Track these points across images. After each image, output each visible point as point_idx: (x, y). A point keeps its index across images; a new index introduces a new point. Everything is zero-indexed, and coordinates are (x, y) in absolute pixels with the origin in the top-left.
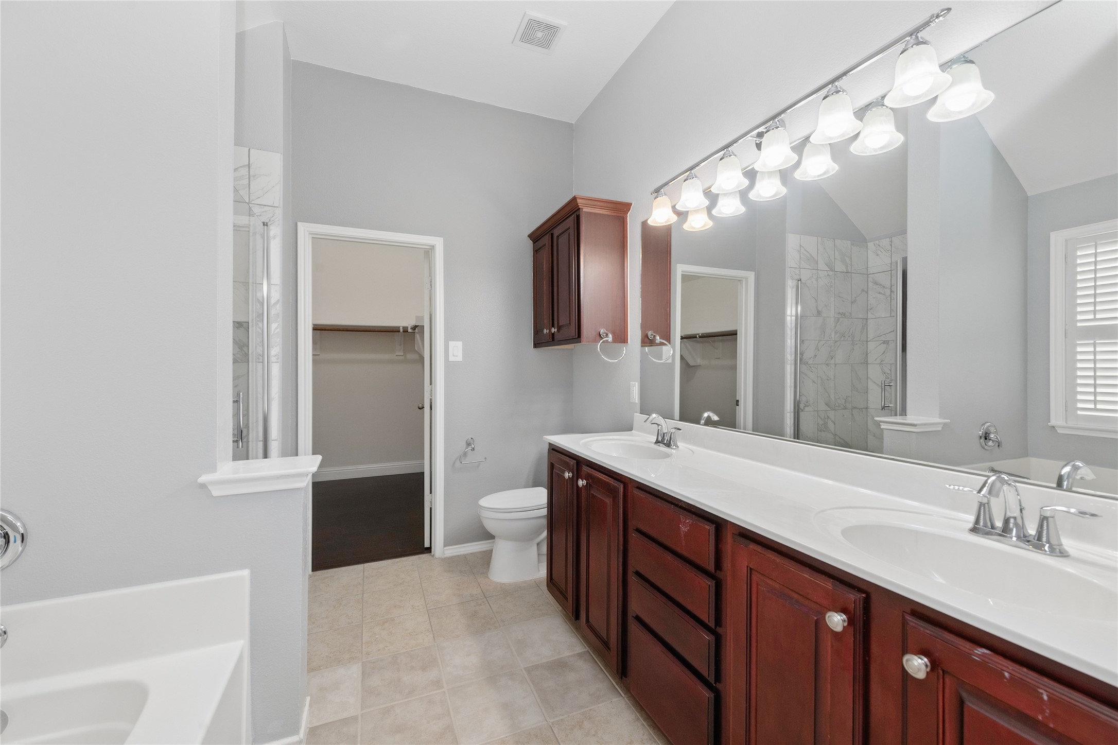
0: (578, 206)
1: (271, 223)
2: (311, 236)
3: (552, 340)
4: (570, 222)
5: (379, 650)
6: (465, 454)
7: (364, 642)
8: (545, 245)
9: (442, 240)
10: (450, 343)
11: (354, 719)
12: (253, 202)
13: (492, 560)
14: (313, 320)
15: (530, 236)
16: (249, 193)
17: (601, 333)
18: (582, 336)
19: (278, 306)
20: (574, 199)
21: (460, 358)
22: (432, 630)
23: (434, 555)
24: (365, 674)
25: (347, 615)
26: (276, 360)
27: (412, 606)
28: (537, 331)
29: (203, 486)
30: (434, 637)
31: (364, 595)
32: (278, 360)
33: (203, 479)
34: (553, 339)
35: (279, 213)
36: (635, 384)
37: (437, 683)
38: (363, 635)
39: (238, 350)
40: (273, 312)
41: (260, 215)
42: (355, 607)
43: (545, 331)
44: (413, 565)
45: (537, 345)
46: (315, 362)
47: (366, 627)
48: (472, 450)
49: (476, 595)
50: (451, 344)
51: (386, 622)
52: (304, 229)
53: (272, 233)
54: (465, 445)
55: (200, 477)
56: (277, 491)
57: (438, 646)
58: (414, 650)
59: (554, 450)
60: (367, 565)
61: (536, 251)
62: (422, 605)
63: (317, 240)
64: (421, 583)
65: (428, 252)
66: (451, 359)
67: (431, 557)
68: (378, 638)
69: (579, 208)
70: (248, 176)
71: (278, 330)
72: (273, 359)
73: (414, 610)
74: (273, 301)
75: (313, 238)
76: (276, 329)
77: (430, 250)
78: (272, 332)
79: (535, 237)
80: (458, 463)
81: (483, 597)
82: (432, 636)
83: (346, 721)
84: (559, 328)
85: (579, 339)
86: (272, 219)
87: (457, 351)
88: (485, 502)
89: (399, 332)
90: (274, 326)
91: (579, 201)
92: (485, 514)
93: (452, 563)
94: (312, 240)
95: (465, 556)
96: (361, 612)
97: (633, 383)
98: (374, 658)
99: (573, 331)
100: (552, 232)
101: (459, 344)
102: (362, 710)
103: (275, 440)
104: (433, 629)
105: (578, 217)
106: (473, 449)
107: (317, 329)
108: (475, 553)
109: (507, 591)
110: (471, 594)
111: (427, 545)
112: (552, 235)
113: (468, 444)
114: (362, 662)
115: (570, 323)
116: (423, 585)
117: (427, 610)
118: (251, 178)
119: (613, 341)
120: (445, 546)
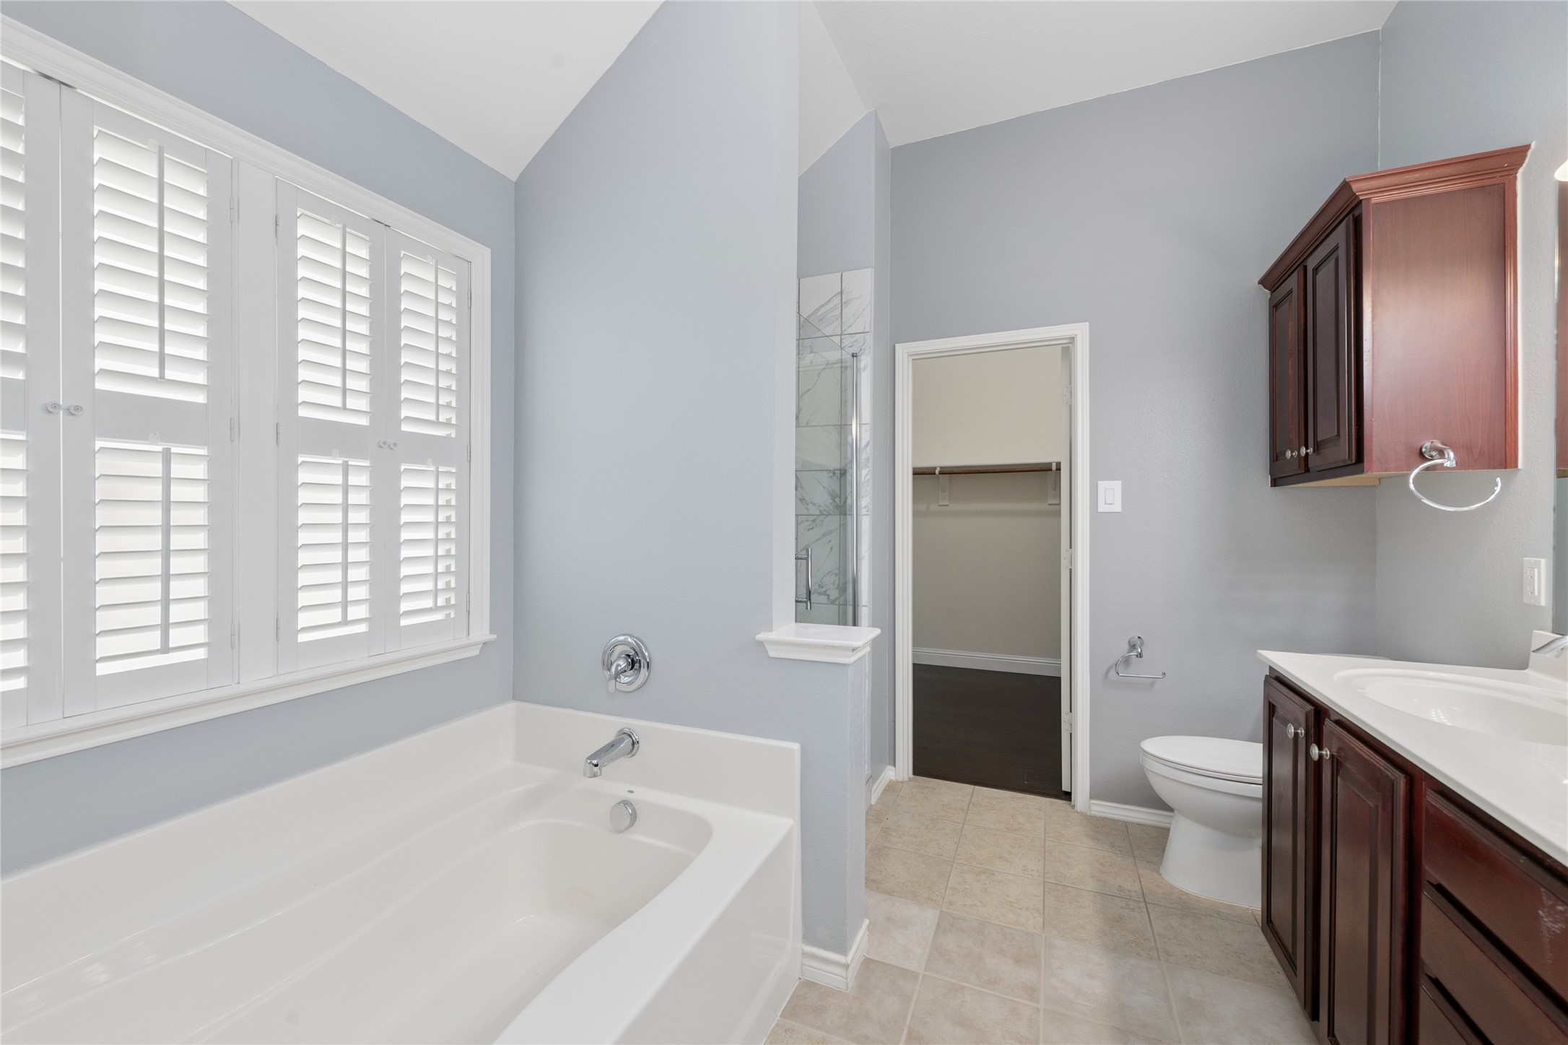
0: (1357, 196)
1: (861, 352)
2: (911, 358)
3: (1305, 471)
4: (1339, 237)
5: (965, 905)
6: (1127, 661)
7: (949, 885)
8: (1291, 291)
9: (1088, 326)
10: (1100, 483)
11: (914, 976)
12: (845, 333)
13: (1168, 844)
14: (913, 462)
15: (1263, 282)
16: (842, 323)
17: (1424, 450)
18: (1366, 459)
19: (868, 448)
20: (1345, 186)
21: (1117, 507)
22: (1044, 913)
23: (1074, 806)
24: (940, 928)
25: (939, 843)
26: (865, 513)
27: (1024, 866)
28: (1275, 456)
29: (761, 643)
30: (1044, 924)
31: (965, 826)
32: (868, 513)
33: (760, 637)
34: (1307, 470)
35: (869, 337)
36: (1539, 562)
37: (1031, 992)
38: (951, 877)
39: (831, 501)
40: (864, 456)
41: (852, 346)
42: (950, 837)
43: (1288, 454)
44: (1040, 810)
45: (1275, 483)
46: (916, 514)
47: (956, 868)
48: (1137, 656)
49: (1130, 891)
50: (1102, 485)
51: (984, 873)
52: (903, 351)
53: (862, 364)
54: (1126, 647)
55: (759, 633)
56: (824, 662)
57: (1046, 939)
58: (1011, 928)
59: (1277, 680)
60: (977, 788)
61: (1274, 307)
62: (1038, 871)
63: (917, 360)
64: (1045, 839)
65: (1067, 349)
66: (1102, 508)
67: (1069, 807)
68: (967, 889)
69: (1361, 201)
70: (840, 305)
71: (868, 477)
72: (864, 511)
73: (1026, 873)
74: (864, 443)
75: (913, 360)
76: (866, 476)
77: (1070, 345)
78: (863, 480)
79: (1272, 281)
80: (1113, 672)
81: (1142, 900)
82: (1041, 920)
83: (904, 973)
84: (1317, 448)
85: (1358, 465)
86: (863, 348)
87: (1112, 496)
88: (1151, 745)
89: (1051, 470)
90: (864, 472)
91: (1355, 187)
92: (1151, 766)
93: (1102, 829)
94: (913, 363)
95: (1126, 824)
96: (956, 846)
97: (1532, 560)
98: (956, 912)
99: (1343, 451)
100: (1304, 264)
101: (1117, 485)
102: (925, 970)
103: (865, 606)
104: (1046, 912)
105: (1358, 223)
106: (1140, 655)
107: (918, 473)
108: (1147, 826)
109: (1186, 908)
110: (1120, 887)
111: (1065, 787)
112: (1305, 268)
113: (1133, 647)
114: (941, 911)
115: (1338, 435)
116: (1047, 843)
117: (1044, 882)
118: (844, 306)
119: (1461, 465)
120: (1091, 797)
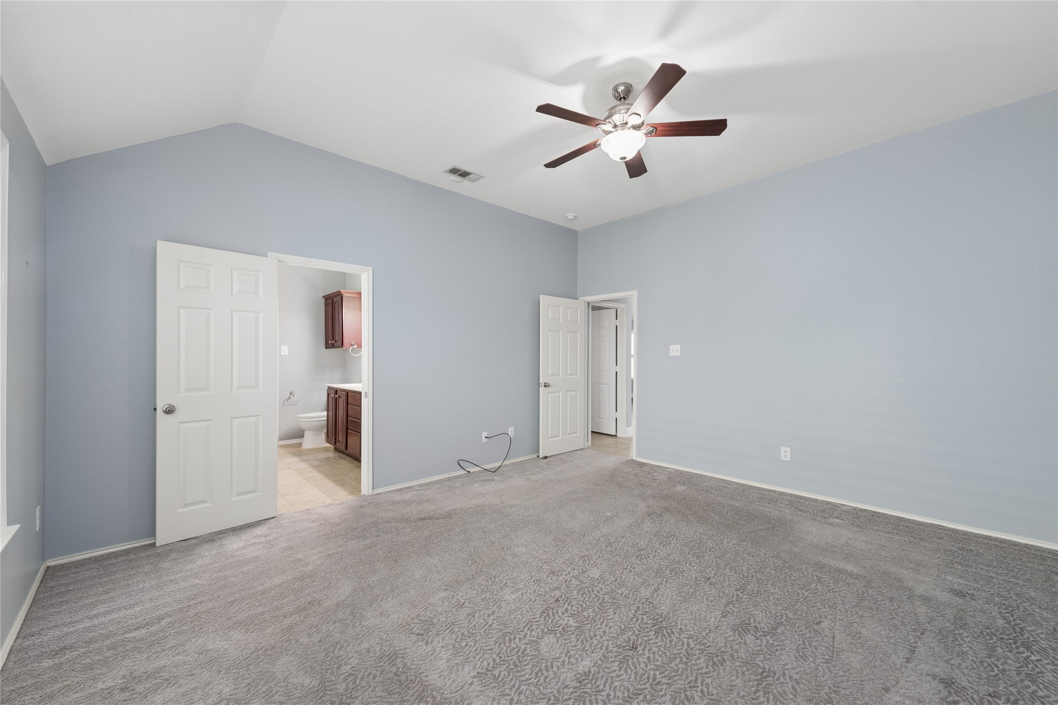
0: (342, 293)
4: (339, 297)
6: (289, 398)
8: (329, 304)
15: (324, 298)
17: (352, 344)
18: (344, 344)
21: (287, 353)
28: (326, 342)
34: (332, 346)
43: (330, 342)
45: (326, 348)
50: (282, 347)
54: (289, 394)
59: (329, 388)
61: (326, 305)
66: (283, 354)
80: (286, 403)
84: (335, 341)
85: (342, 346)
87: (285, 350)
88: (300, 415)
92: (300, 420)
99: (340, 343)
101: (287, 347)
105: (342, 297)
106: (294, 395)
109: (310, 450)
112: (332, 301)
113: (291, 394)
115: (339, 339)
119: (357, 347)
120: (279, 440)
